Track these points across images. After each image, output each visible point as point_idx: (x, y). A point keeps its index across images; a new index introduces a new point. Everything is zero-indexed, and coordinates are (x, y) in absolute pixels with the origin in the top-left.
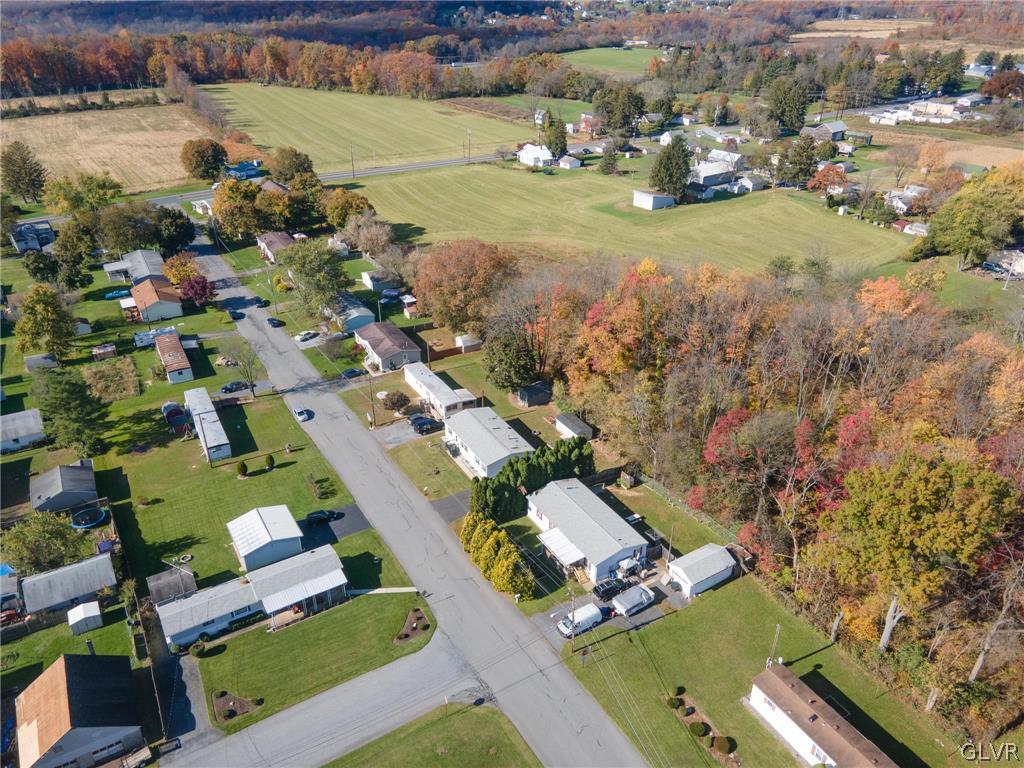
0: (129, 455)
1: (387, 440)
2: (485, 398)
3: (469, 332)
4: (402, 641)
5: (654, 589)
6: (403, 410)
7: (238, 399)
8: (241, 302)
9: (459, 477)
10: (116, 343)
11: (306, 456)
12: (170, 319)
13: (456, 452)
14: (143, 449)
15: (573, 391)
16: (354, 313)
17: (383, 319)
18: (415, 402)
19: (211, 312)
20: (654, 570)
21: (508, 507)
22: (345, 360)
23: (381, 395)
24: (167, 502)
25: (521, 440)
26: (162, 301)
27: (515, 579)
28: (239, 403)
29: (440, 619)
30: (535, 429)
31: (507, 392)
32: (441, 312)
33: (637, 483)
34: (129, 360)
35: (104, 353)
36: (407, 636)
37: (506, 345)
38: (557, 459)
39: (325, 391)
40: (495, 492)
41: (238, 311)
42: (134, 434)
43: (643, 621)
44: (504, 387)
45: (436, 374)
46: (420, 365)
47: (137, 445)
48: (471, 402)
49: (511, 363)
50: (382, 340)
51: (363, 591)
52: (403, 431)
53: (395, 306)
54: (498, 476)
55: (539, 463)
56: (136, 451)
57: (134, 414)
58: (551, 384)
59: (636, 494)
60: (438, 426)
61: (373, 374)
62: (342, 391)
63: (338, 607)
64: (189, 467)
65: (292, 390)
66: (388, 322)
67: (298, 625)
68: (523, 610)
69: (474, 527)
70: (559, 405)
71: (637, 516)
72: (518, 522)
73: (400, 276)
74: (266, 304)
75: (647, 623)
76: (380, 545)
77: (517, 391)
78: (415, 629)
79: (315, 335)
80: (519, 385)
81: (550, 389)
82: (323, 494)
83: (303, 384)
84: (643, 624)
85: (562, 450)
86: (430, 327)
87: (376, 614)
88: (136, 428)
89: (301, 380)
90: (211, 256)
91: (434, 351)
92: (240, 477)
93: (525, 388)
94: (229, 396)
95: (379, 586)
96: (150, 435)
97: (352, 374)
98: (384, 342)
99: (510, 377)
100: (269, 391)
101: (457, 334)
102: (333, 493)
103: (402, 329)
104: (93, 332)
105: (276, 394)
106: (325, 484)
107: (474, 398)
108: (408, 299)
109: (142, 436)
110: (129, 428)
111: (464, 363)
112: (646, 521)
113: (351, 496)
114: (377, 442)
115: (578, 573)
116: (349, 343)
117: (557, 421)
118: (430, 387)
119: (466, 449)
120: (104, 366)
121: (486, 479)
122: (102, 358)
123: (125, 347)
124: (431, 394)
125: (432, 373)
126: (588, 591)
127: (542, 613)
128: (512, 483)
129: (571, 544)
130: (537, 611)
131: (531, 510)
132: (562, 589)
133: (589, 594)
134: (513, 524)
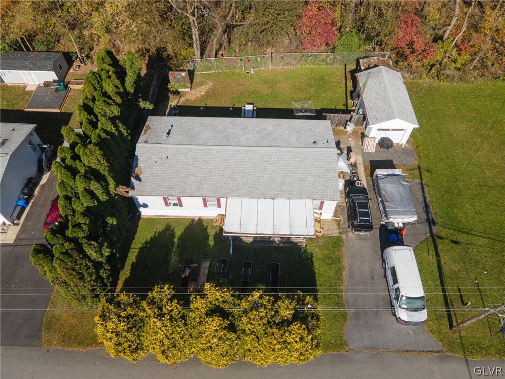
43: (420, 207)
71: (248, 107)
75: (427, 205)
84: (427, 212)
126: (338, 235)
127: (348, 322)
128: (103, 197)
129: (276, 201)
130: (339, 325)
131: (145, 206)
132: (316, 264)
133: (344, 236)
134: (140, 245)
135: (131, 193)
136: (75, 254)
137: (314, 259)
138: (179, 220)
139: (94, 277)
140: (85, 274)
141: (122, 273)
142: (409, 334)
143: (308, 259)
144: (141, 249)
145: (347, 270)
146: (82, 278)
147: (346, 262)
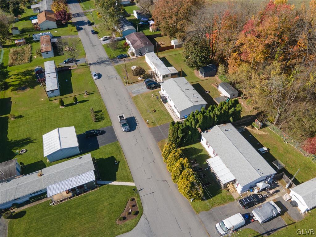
0: (16, 91)
1: (133, 91)
2: (183, 71)
3: (178, 38)
4: (121, 222)
5: (279, 203)
6: (142, 76)
7: (70, 67)
8: (83, 23)
9: (165, 115)
10: (26, 39)
11: (94, 97)
12: (52, 29)
13: (165, 101)
14: (23, 89)
15: (230, 71)
16: (127, 28)
17: (139, 31)
18: (148, 72)
19: (70, 27)
20: (277, 188)
21: (190, 138)
22: (120, 50)
23: (134, 68)
24: (25, 117)
25: (200, 97)
26: (47, 21)
27: (191, 192)
28: (70, 68)
29: (145, 208)
30: (207, 90)
31: (194, 70)
32: (165, 27)
33: (264, 126)
34: (29, 46)
35: (20, 43)
36: (124, 218)
37: (196, 44)
38: (221, 113)
39: (109, 64)
40: (183, 131)
41: (80, 27)
42: (21, 81)
43: (272, 227)
44: (193, 67)
45: (160, 59)
46: (153, 53)
47: (21, 87)
48: (176, 74)
49: (197, 54)
50: (136, 41)
51: (106, 182)
52: (141, 87)
53: (146, 26)
54: (185, 121)
55: (210, 115)
56: (20, 89)
57: (25, 71)
58: (217, 66)
59: (263, 133)
60: (158, 86)
61: (131, 57)
62: (116, 65)
63: (91, 191)
64: (40, 100)
65: (95, 64)
66: (141, 32)
67: (67, 202)
68: (195, 208)
69: (170, 152)
70: (221, 77)
71: (265, 149)
72: (195, 146)
73: (149, 12)
74: (92, 24)
75: (275, 230)
76: (120, 153)
77: (199, 69)
78: (130, 213)
79: (109, 38)
80: (200, 66)
81: (217, 69)
82: (97, 119)
83: (100, 60)
84: (272, 231)
85: (224, 108)
86: (160, 35)
87: (110, 199)
88: (23, 78)
89: (99, 59)
90: (75, 4)
91: (161, 47)
92: (61, 107)
93: (204, 67)
94: (67, 65)
95: (115, 180)
96: (28, 82)
97: (122, 57)
98: (137, 42)
99: (196, 62)
100: (84, 63)
101: (172, 39)
102: (102, 119)
103: (147, 36)
104: (20, 33)
105: (87, 65)
106: (100, 114)
107: (177, 72)
108: (152, 22)
109: (25, 82)
110: (20, 78)
111: (174, 53)
112: (271, 152)
113: (111, 121)
114: (128, 92)
115: (230, 187)
116: (123, 42)
117: (219, 86)
118: (156, 65)
119: (171, 100)
120: (18, 49)
121: (179, 123)
122: (19, 45)
123: (29, 41)
124: (156, 69)
125: (158, 58)
126: (235, 199)
127: (206, 212)
128: (193, 126)
129: (227, 169)
130: (203, 209)
131: (203, 140)
132: (219, 195)
133: (236, 201)
134: (192, 147)
135: (202, 133)
136: (176, 129)
137: (220, 194)
138: (206, 151)
139: (175, 138)
140: (174, 135)
141: (182, 147)
142: (214, 233)
143: (218, 192)
144: (191, 148)
145: (223, 206)
146: (173, 135)
147: (227, 205)
